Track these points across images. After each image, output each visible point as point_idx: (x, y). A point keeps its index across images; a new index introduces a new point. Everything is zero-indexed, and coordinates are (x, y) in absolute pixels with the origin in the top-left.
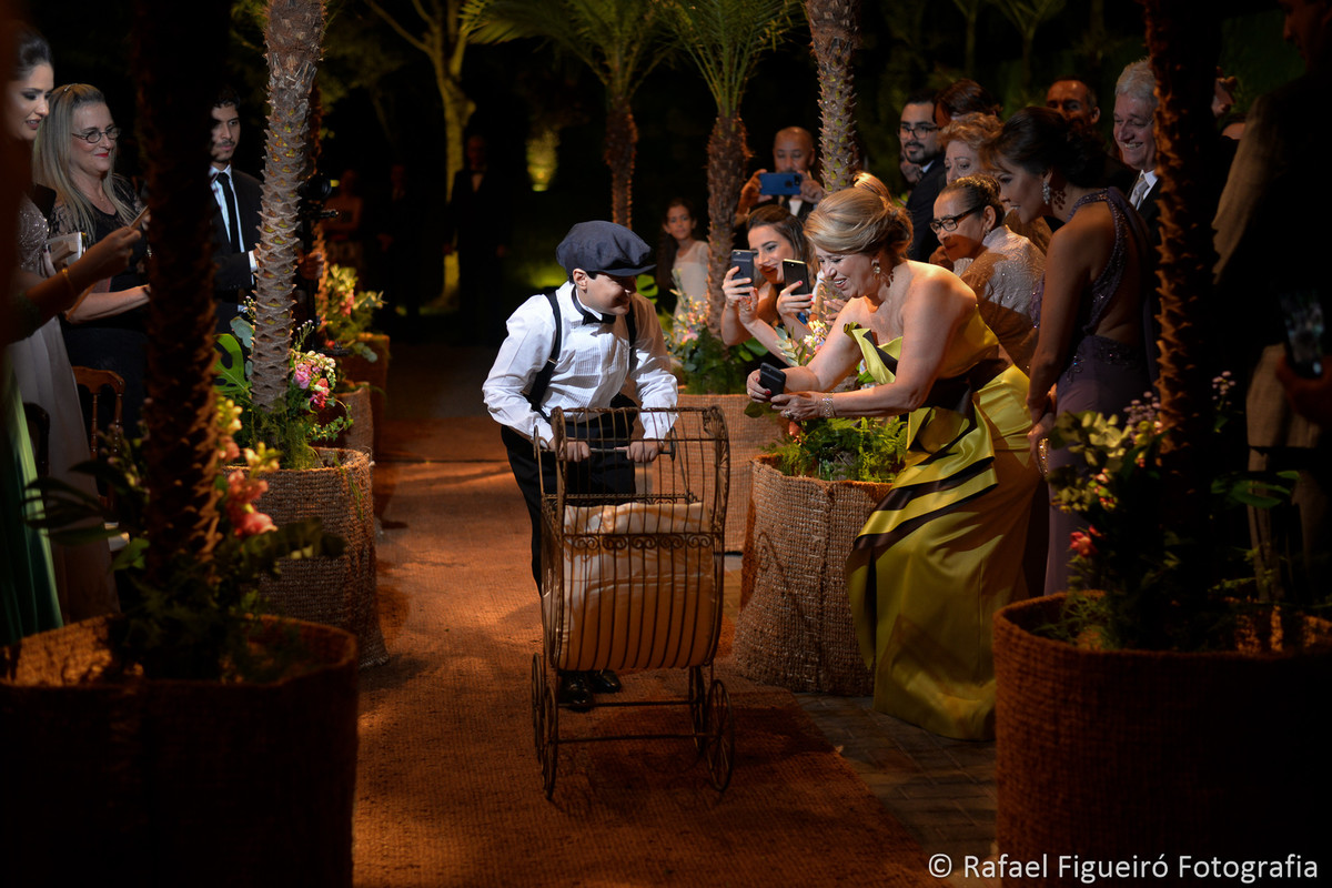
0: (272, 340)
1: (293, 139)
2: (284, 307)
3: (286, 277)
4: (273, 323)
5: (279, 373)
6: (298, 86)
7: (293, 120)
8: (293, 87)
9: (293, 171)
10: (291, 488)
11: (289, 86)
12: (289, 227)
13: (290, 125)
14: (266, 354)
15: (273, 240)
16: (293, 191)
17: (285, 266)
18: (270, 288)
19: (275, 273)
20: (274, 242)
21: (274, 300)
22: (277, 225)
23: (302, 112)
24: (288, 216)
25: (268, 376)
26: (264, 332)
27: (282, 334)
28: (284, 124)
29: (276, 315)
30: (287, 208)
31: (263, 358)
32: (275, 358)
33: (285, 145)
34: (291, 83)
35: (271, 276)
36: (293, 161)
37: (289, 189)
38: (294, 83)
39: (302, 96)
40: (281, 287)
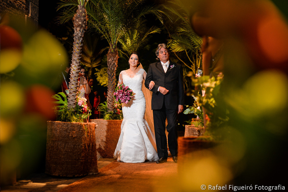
0: (72, 94)
1: (78, 47)
2: (75, 86)
3: (76, 79)
4: (72, 90)
5: (73, 102)
6: (80, 35)
7: (78, 42)
8: (78, 35)
9: (78, 54)
10: (69, 127)
11: (77, 35)
12: (77, 67)
13: (78, 43)
14: (71, 97)
15: (73, 70)
16: (78, 59)
17: (75, 76)
18: (72, 81)
19: (73, 78)
20: (73, 71)
21: (73, 84)
22: (74, 67)
23: (81, 41)
24: (77, 65)
25: (71, 102)
26: (70, 92)
27: (74, 92)
28: (76, 43)
29: (73, 88)
30: (77, 63)
31: (70, 98)
32: (73, 98)
33: (76, 48)
34: (78, 34)
35: (72, 79)
36: (78, 52)
37: (77, 58)
38: (79, 34)
39: (81, 37)
40: (74, 81)
